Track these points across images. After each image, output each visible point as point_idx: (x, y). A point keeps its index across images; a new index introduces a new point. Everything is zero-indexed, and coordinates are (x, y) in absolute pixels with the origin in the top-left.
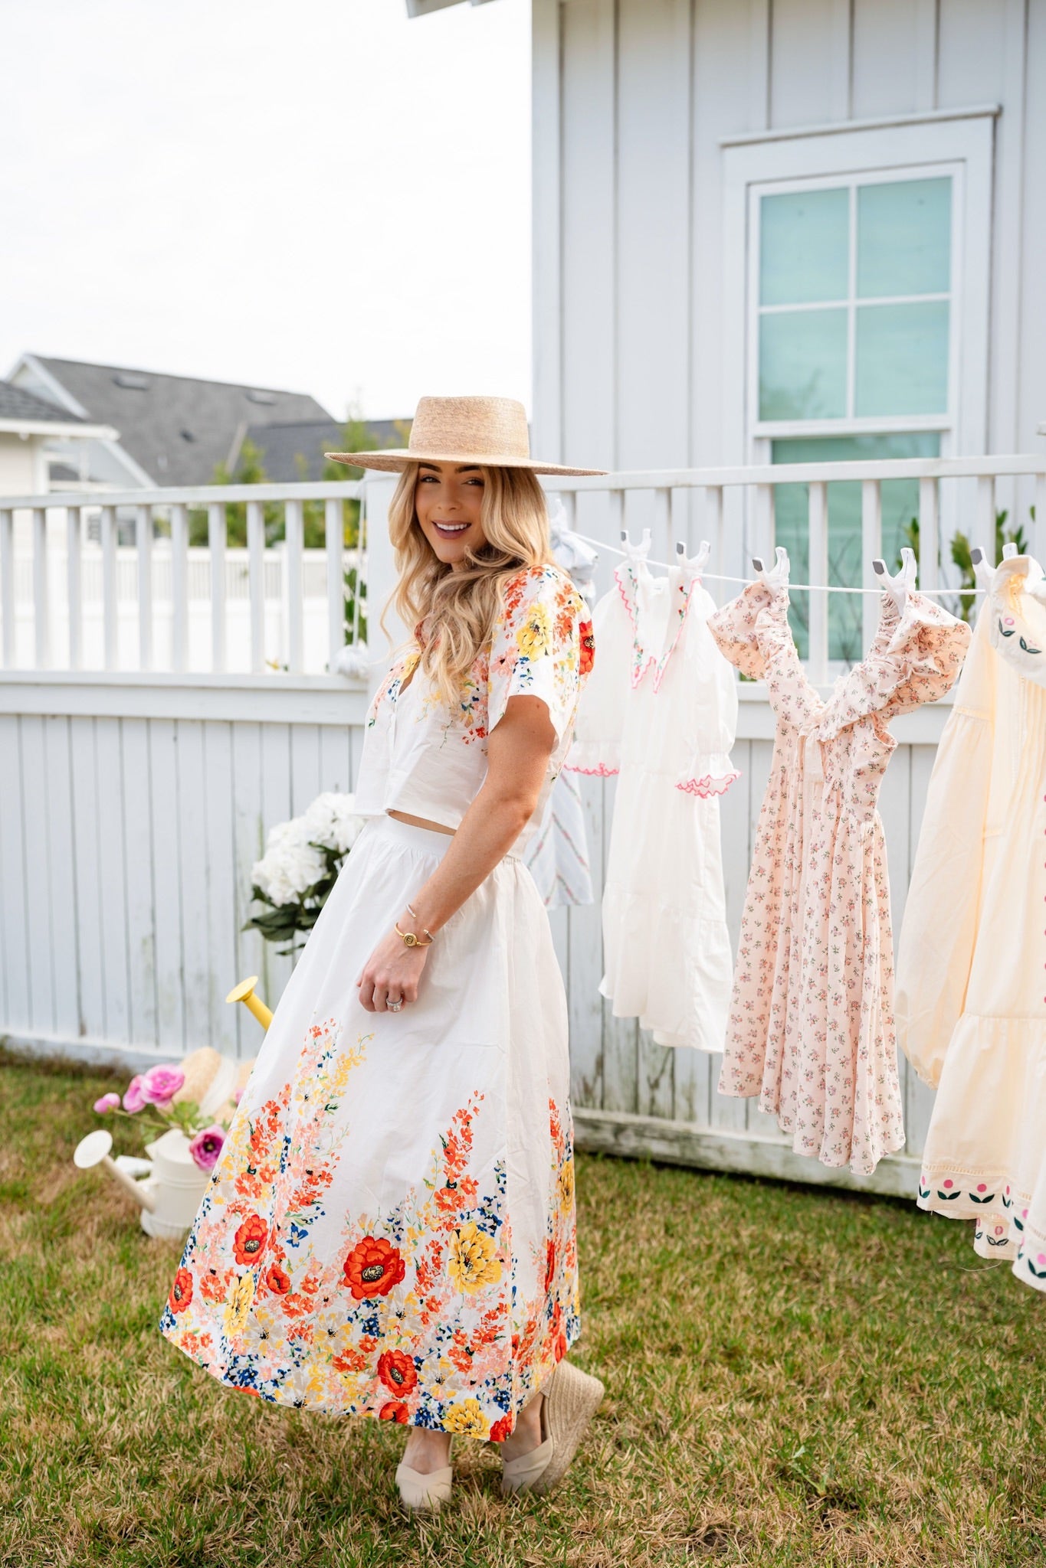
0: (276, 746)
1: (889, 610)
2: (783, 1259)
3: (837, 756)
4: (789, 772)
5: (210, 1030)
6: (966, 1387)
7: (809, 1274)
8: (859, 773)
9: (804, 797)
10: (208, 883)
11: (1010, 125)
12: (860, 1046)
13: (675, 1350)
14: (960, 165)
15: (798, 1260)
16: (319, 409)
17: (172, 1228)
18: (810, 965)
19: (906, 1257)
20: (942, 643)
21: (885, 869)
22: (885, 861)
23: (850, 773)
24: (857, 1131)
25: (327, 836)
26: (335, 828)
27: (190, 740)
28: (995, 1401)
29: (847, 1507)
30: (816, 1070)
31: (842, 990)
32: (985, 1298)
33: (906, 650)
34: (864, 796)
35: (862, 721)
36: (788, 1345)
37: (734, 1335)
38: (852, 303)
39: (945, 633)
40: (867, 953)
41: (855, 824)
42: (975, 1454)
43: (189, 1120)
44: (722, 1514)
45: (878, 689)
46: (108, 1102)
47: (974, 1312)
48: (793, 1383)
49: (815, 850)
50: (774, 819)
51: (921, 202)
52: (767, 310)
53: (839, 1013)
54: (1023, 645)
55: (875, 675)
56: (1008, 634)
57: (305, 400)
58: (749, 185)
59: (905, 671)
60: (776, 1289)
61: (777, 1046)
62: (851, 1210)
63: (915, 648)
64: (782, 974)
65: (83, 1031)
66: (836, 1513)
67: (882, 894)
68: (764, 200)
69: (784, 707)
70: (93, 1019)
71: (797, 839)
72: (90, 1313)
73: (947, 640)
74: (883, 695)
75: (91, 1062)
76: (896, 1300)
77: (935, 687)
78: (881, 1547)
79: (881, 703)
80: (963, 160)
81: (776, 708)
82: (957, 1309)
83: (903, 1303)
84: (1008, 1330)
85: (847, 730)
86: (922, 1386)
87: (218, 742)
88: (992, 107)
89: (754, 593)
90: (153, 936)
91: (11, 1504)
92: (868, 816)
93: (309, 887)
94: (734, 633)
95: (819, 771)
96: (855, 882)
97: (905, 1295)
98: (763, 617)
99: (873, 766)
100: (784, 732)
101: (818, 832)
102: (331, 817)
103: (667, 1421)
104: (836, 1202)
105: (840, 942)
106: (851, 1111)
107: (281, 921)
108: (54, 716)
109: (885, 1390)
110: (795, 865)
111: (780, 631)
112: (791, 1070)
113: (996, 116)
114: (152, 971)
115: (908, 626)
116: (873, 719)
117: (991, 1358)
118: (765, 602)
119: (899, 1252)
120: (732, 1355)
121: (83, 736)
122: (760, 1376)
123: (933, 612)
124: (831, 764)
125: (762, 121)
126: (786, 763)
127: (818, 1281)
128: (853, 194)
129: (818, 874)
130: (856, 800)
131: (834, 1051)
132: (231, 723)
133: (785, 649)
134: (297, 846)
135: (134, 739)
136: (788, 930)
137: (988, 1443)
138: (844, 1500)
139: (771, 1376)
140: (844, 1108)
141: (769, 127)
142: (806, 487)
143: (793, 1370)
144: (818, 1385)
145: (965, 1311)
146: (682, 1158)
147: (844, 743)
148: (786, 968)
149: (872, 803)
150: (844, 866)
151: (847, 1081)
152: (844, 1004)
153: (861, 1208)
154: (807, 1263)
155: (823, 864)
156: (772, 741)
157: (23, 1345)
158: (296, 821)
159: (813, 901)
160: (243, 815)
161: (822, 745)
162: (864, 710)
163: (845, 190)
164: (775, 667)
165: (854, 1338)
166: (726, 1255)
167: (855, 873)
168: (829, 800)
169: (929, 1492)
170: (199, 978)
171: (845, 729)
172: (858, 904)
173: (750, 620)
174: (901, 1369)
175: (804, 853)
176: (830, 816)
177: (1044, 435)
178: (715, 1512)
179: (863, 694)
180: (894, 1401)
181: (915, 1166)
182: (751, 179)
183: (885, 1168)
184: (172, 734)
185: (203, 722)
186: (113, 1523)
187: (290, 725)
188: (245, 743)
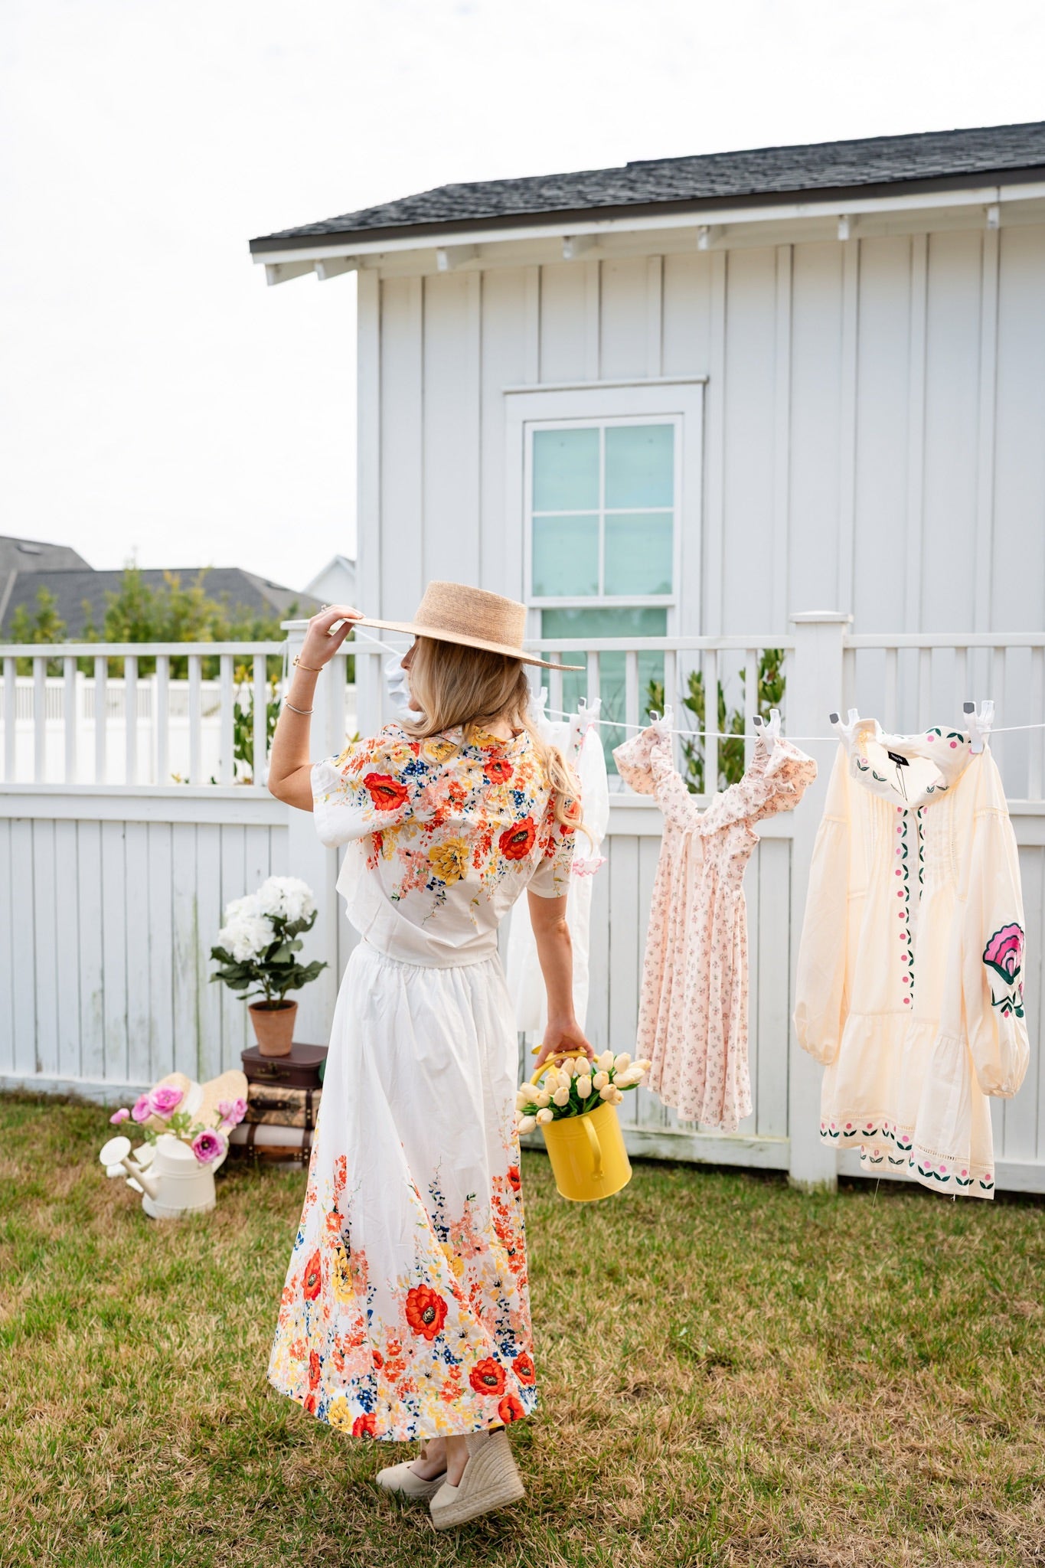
0: (208, 843)
1: (760, 750)
2: (625, 1209)
3: (715, 846)
4: (673, 858)
6: (778, 1284)
7: (649, 1220)
8: (734, 857)
9: (688, 874)
10: (150, 948)
11: (714, 389)
12: (730, 1043)
13: (571, 1273)
14: (680, 417)
15: (635, 1209)
16: (80, 560)
17: (172, 1210)
18: (692, 989)
19: (709, 1203)
20: (796, 772)
21: (745, 923)
22: (745, 918)
23: (727, 858)
24: (727, 1102)
25: (278, 909)
26: (283, 902)
27: (136, 838)
28: (799, 1292)
29: (723, 1365)
30: (695, 1061)
31: (719, 1005)
32: (770, 1227)
33: (775, 776)
34: (736, 873)
35: (737, 823)
36: (650, 1265)
37: (610, 1260)
38: (602, 512)
39: (800, 766)
40: (735, 979)
41: (729, 891)
42: (796, 1326)
44: (643, 1376)
45: (752, 802)
46: (122, 1115)
47: (765, 1236)
48: (660, 1289)
49: (696, 910)
50: (665, 889)
51: (651, 441)
52: (538, 514)
53: (717, 1021)
54: (875, 776)
55: (751, 792)
56: (865, 769)
57: (67, 552)
58: (524, 422)
59: (771, 790)
60: (627, 1228)
61: (662, 1046)
63: (781, 775)
64: (667, 996)
65: (39, 1068)
66: (717, 1369)
67: (743, 940)
68: (536, 433)
69: (672, 813)
70: (48, 1057)
71: (680, 903)
72: (133, 1273)
73: (801, 771)
74: (756, 805)
75: (50, 1092)
76: (711, 1231)
77: (788, 802)
78: (753, 1388)
79: (753, 811)
80: (682, 413)
81: (666, 813)
82: (752, 1235)
83: (716, 1233)
84: (793, 1247)
85: (725, 828)
86: (748, 1286)
87: (160, 841)
88: (703, 377)
89: (647, 735)
90: (103, 991)
91: (128, 1408)
92: (737, 887)
93: (264, 948)
94: (635, 761)
95: (701, 856)
96: (729, 931)
97: (716, 1228)
98: (656, 752)
99: (743, 853)
100: (670, 831)
101: (698, 897)
102: (280, 895)
103: (583, 1319)
105: (719, 972)
106: (724, 1088)
107: (238, 974)
108: (19, 819)
109: (725, 1290)
110: (678, 920)
111: (668, 761)
112: (672, 1062)
113: (705, 383)
114: (101, 1018)
115: (779, 760)
116: (746, 822)
117: (787, 1265)
118: (655, 741)
119: (703, 1199)
120: (612, 1274)
121: (43, 836)
122: (636, 1287)
123: (794, 752)
124: (709, 852)
125: (536, 378)
126: (671, 852)
127: (653, 1223)
128: (602, 433)
129: (700, 925)
130: (730, 876)
131: (714, 1047)
132: (171, 824)
133: (673, 773)
134: (254, 916)
135: (89, 838)
136: (671, 965)
137: (803, 1319)
138: (722, 1361)
139: (645, 1286)
140: (719, 1086)
141: (539, 381)
142: (621, 655)
143: (660, 1280)
144: (679, 1289)
145: (759, 1236)
146: (532, 1142)
147: (721, 838)
148: (670, 992)
149: (740, 878)
150: (720, 922)
151: (721, 1068)
152: (720, 1015)
154: (642, 1210)
155: (702, 919)
156: (660, 837)
157: (89, 1300)
158: (247, 899)
159: (695, 944)
160: (180, 894)
161: (702, 838)
162: (741, 815)
163: (596, 430)
164: (666, 786)
165: (693, 1256)
166: (585, 1208)
167: (729, 925)
168: (708, 876)
169: (775, 1352)
170: (141, 1022)
171: (722, 829)
172: (730, 947)
173: (646, 753)
174: (732, 1275)
175: (687, 913)
176: (708, 887)
177: (797, 623)
178: (636, 1376)
179: (741, 804)
180: (731, 1295)
181: (705, 1139)
182: (527, 418)
183: (683, 1141)
184: (121, 833)
185: (148, 823)
186: (212, 1414)
187: (221, 825)
188: (184, 840)
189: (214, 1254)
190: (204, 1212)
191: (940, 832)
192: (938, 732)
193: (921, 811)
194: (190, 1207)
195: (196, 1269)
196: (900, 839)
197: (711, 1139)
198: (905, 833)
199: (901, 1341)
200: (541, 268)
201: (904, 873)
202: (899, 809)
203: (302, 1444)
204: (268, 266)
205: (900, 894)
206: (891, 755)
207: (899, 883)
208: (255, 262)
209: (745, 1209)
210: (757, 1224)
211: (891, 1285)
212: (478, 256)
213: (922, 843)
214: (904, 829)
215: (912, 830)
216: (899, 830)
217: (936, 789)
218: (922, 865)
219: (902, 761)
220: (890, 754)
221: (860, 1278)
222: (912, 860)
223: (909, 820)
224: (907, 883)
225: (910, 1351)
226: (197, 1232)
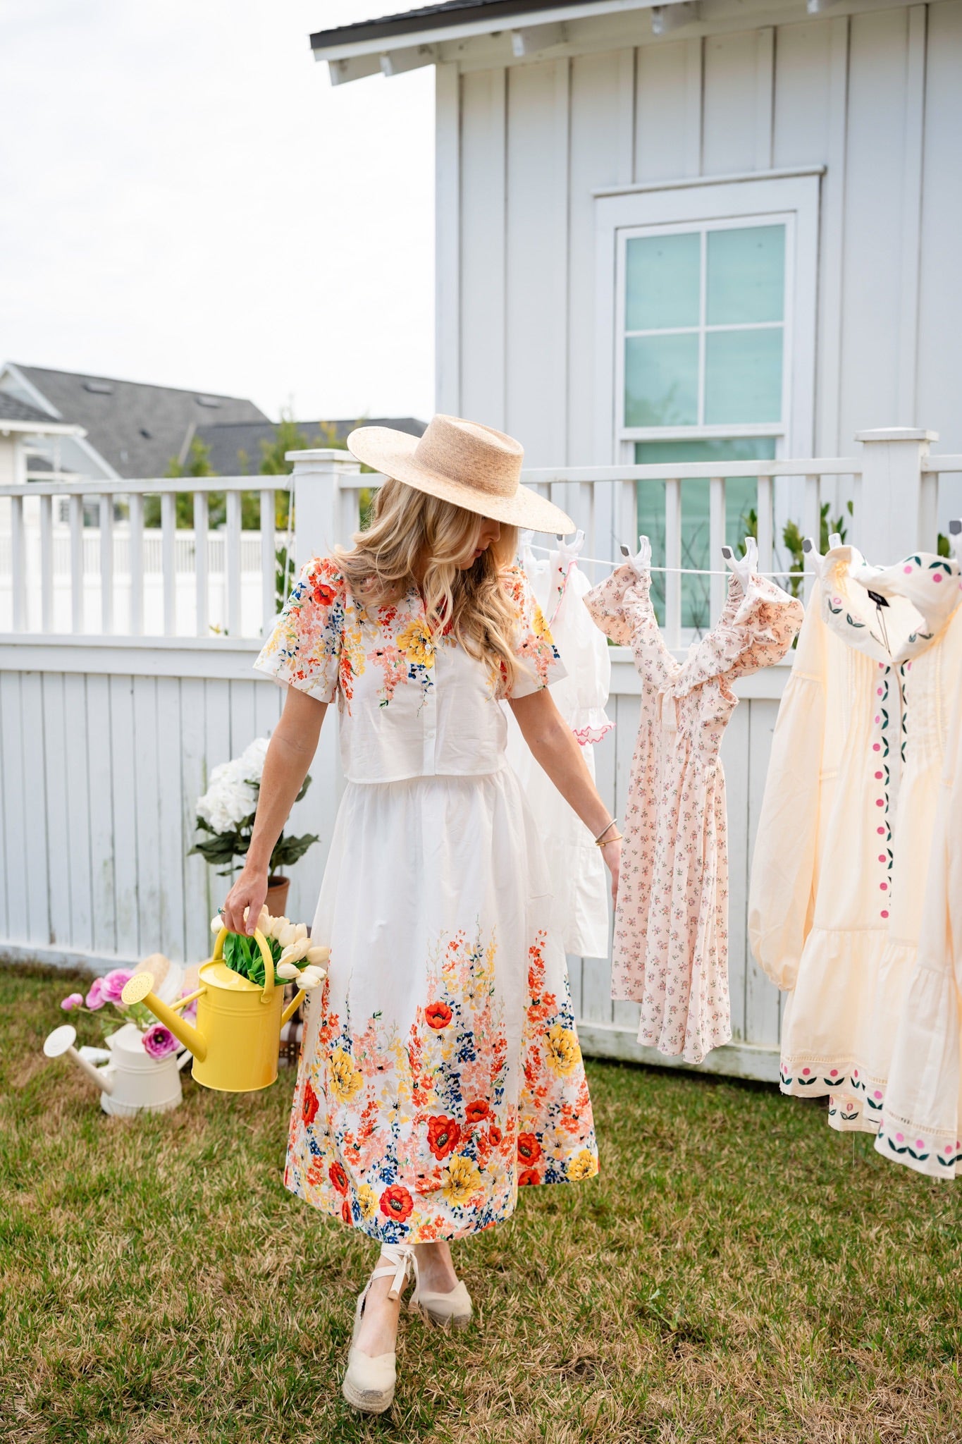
0: (217, 698)
1: (735, 589)
2: (643, 1130)
3: (689, 710)
5: (161, 938)
6: (794, 1238)
7: (666, 1145)
8: (706, 725)
10: (160, 814)
11: (833, 181)
12: (696, 954)
13: (552, 1209)
14: (792, 215)
15: (655, 1131)
16: (256, 412)
17: (127, 1107)
18: (657, 885)
19: (745, 1128)
20: (778, 617)
23: (699, 724)
27: (144, 693)
28: (818, 1249)
29: (695, 1341)
32: (810, 1163)
33: (749, 622)
34: (710, 744)
35: (711, 681)
36: (646, 1204)
37: (601, 1196)
38: (702, 329)
39: (781, 609)
40: (705, 875)
41: (700, 767)
42: (802, 1294)
43: (142, 1015)
44: (590, 1348)
45: (725, 655)
46: (73, 1001)
47: (801, 1174)
48: (650, 1236)
51: (760, 246)
52: (631, 334)
53: (679, 926)
54: (849, 620)
55: (722, 643)
56: (837, 611)
57: (246, 404)
58: (617, 229)
59: (747, 640)
60: (636, 1156)
62: (700, 1089)
63: (756, 621)
65: (52, 940)
66: (686, 1345)
68: (629, 242)
69: (646, 670)
70: (61, 929)
72: (56, 1181)
73: (783, 615)
74: (728, 660)
75: (59, 966)
76: (736, 1165)
77: (772, 653)
78: (723, 1374)
79: (727, 667)
80: (795, 211)
81: (640, 671)
82: (787, 1172)
83: (742, 1167)
84: (829, 1190)
85: (697, 688)
86: (757, 1238)
87: (168, 695)
88: (819, 168)
89: (622, 574)
90: (113, 859)
92: (713, 761)
93: (245, 818)
94: (605, 608)
95: (673, 722)
96: (699, 816)
97: (744, 1160)
98: (630, 595)
99: (717, 719)
100: (648, 691)
101: (669, 772)
103: (544, 1270)
104: (687, 1082)
105: (687, 866)
107: (220, 847)
108: (29, 672)
109: (727, 1241)
111: (643, 607)
113: (822, 175)
114: (112, 889)
115: (751, 602)
116: (720, 680)
117: (815, 1213)
118: (631, 581)
119: (739, 1124)
120: (599, 1212)
121: (53, 688)
122: (622, 1230)
123: (771, 591)
124: (684, 717)
125: (628, 176)
126: (650, 716)
127: (671, 1149)
128: (703, 238)
129: (668, 809)
130: (702, 748)
131: (675, 958)
132: (180, 679)
133: (648, 622)
134: (235, 783)
135: (97, 691)
137: (812, 1285)
138: (693, 1335)
139: (632, 1230)
141: (634, 181)
142: (664, 483)
143: (651, 1225)
144: (671, 1237)
145: (794, 1173)
147: (695, 700)
149: (715, 750)
150: (689, 804)
152: (683, 919)
153: (708, 1088)
154: (662, 1134)
155: (672, 801)
156: (639, 697)
158: (234, 762)
159: (662, 831)
160: (189, 756)
162: (712, 672)
163: (697, 235)
164: (639, 637)
165: (702, 1197)
167: (700, 808)
168: (680, 747)
169: (763, 1327)
170: (152, 894)
171: (696, 688)
172: (700, 835)
173: (619, 597)
174: (740, 1223)
176: (680, 760)
177: (864, 442)
178: (585, 1346)
179: (712, 658)
180: (735, 1250)
181: (753, 1052)
182: (618, 224)
183: (728, 1054)
184: (129, 688)
185: (156, 677)
186: (74, 1361)
187: (230, 681)
188: (192, 695)
189: (158, 1161)
190: (163, 1112)
191: (925, 695)
192: (918, 560)
193: (905, 666)
194: (147, 1105)
195: (128, 1180)
196: (880, 704)
197: (760, 1053)
198: (886, 695)
199: (924, 1324)
200: (636, 50)
201: (884, 748)
202: (881, 665)
203: (165, 1407)
204: (332, 63)
205: (879, 775)
206: (872, 595)
207: (877, 761)
208: (317, 59)
209: (789, 1139)
210: (795, 1159)
211: (935, 1251)
212: (566, 41)
213: (906, 709)
214: (885, 691)
215: (894, 691)
216: (880, 691)
217: (918, 637)
218: (905, 738)
219: (882, 602)
220: (869, 592)
221: (899, 1236)
222: (893, 732)
223: (891, 679)
224: (887, 761)
225: (931, 1342)
226: (146, 1135)
